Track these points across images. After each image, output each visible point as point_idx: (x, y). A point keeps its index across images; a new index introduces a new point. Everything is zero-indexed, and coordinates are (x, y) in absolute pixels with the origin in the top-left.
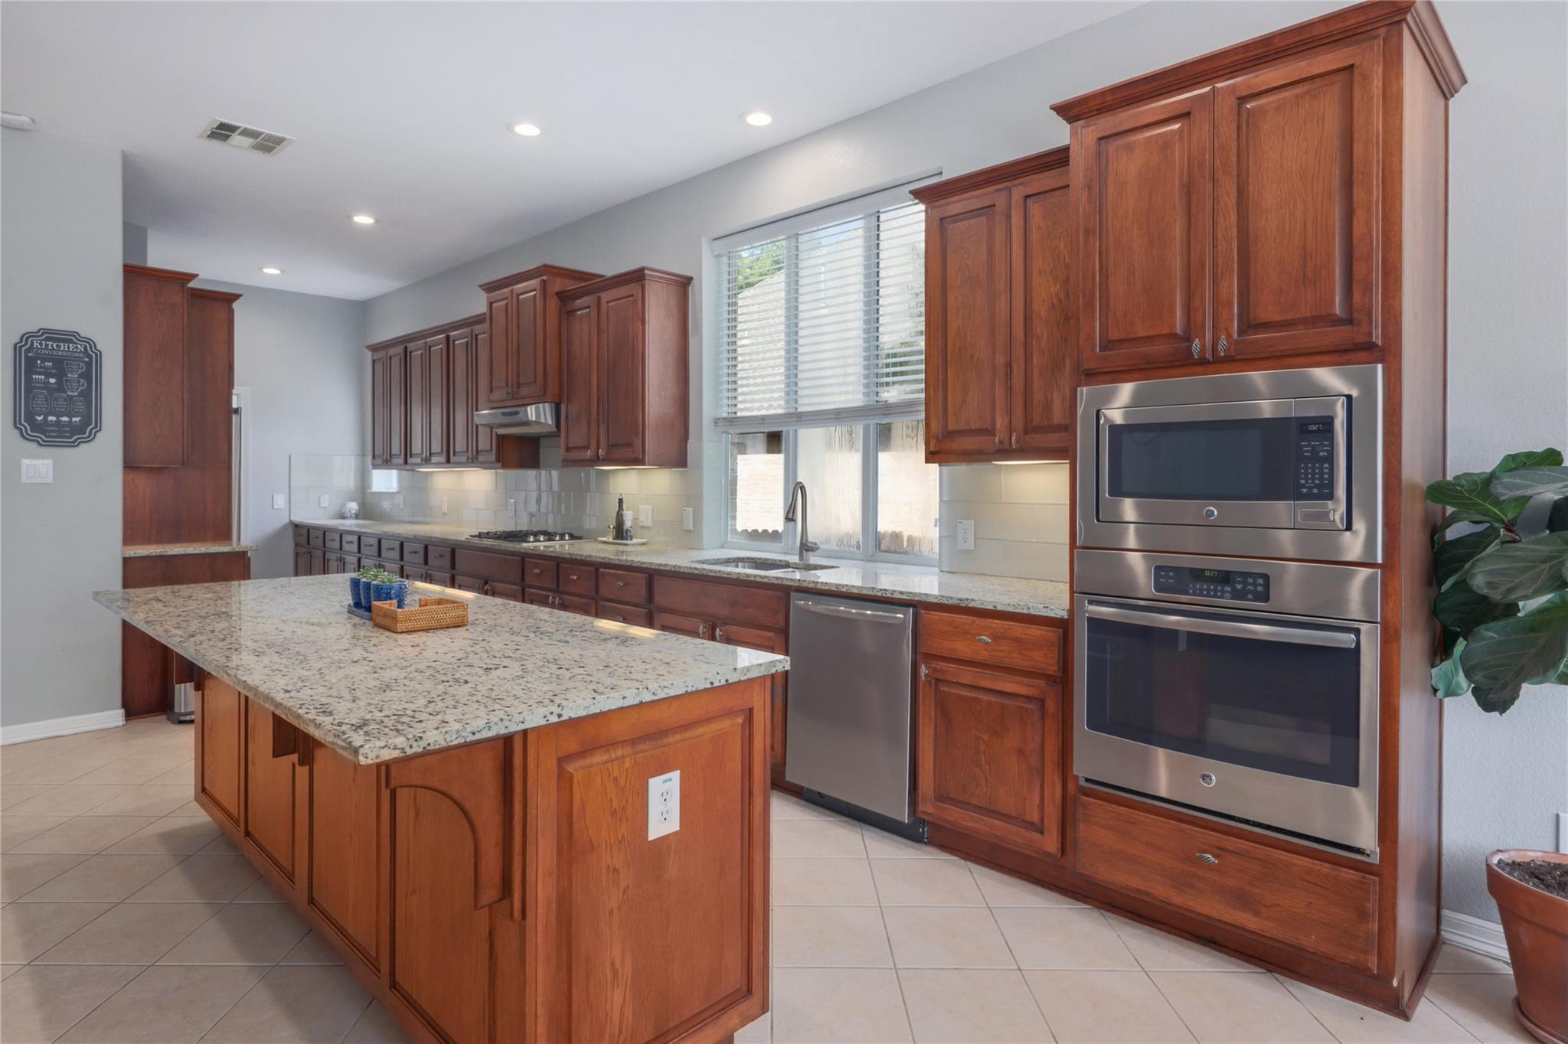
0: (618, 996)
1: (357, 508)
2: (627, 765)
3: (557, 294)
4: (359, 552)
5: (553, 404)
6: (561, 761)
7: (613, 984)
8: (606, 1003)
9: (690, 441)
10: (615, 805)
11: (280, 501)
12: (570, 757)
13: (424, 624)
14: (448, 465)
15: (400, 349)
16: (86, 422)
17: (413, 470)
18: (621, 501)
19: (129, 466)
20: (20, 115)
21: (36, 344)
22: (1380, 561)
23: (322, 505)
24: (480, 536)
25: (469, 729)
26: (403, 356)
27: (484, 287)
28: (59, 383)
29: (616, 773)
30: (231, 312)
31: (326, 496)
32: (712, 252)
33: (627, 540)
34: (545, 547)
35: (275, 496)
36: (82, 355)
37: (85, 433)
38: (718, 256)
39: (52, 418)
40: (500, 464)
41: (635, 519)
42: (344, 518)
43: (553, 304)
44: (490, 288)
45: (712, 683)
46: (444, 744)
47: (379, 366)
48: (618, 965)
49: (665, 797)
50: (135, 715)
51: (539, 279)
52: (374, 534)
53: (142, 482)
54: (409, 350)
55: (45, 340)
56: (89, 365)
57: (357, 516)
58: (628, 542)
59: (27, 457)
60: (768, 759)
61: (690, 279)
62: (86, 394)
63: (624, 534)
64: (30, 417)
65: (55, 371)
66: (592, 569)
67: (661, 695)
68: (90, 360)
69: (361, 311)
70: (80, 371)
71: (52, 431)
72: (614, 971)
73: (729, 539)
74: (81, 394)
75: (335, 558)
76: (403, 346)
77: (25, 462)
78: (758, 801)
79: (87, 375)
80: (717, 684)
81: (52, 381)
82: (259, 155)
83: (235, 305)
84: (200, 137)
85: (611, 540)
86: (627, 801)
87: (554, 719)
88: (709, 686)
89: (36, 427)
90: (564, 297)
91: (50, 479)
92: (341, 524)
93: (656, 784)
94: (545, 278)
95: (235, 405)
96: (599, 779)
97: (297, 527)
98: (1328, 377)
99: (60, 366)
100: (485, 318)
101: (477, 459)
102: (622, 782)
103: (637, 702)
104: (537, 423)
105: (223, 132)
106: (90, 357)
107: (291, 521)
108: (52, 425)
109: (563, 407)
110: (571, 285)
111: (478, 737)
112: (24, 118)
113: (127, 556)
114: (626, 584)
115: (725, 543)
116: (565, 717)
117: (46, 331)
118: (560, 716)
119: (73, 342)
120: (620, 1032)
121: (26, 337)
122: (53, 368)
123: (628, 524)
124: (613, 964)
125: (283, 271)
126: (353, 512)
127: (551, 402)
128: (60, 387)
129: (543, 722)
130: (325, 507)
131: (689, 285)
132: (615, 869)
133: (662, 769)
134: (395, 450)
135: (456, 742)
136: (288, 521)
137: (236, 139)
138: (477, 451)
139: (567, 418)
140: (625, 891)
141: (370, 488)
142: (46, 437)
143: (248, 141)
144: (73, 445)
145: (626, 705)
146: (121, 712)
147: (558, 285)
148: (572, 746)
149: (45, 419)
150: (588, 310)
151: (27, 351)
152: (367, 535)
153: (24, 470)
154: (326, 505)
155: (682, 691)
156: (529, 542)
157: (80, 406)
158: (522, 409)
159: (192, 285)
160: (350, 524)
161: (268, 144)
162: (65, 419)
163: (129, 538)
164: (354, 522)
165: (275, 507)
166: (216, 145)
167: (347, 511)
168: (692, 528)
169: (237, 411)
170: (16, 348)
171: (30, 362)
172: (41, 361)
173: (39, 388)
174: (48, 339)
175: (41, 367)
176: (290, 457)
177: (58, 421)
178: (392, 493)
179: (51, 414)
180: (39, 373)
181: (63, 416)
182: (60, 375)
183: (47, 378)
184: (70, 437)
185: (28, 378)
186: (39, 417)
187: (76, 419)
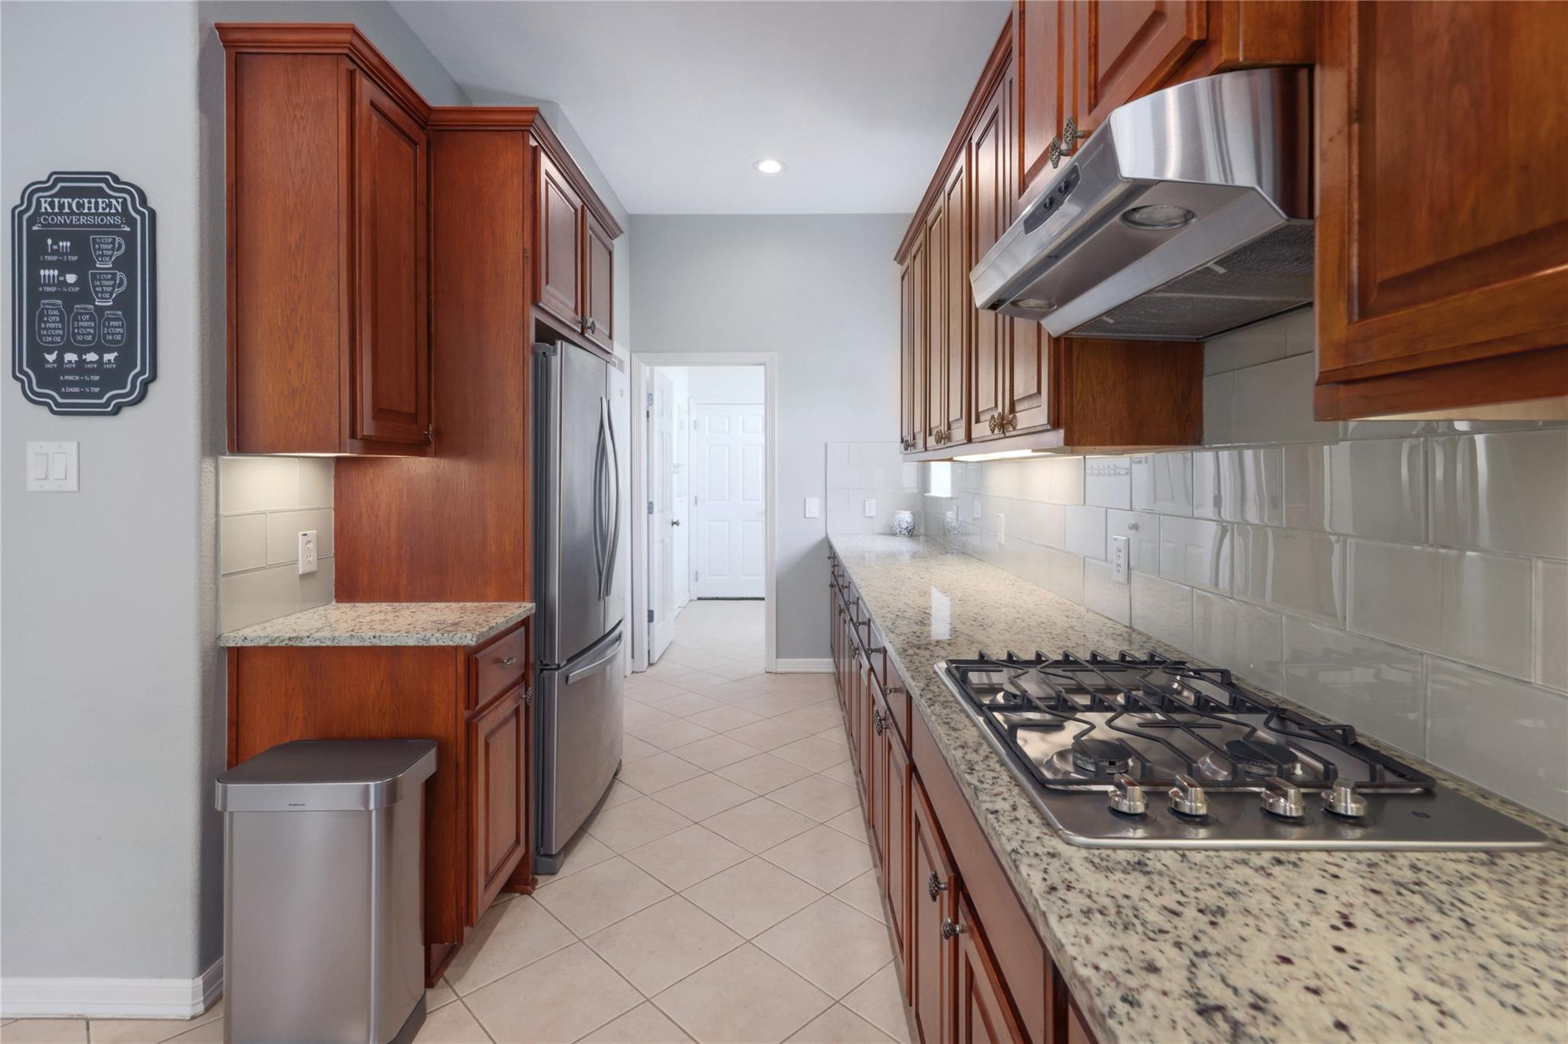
1: (910, 520)
11: (814, 507)
16: (126, 360)
21: (45, 205)
23: (867, 514)
28: (82, 282)
31: (873, 502)
35: (807, 500)
36: (118, 220)
37: (126, 384)
39: (71, 357)
42: (892, 534)
55: (58, 195)
56: (132, 239)
59: (35, 440)
62: (124, 301)
64: (36, 362)
65: (74, 258)
68: (133, 231)
70: (117, 254)
71: (72, 384)
74: (118, 302)
77: (32, 450)
79: (126, 263)
81: (71, 278)
89: (49, 377)
91: (72, 483)
92: (887, 545)
106: (132, 222)
107: (828, 537)
108: (71, 372)
117: (58, 177)
119: (104, 194)
121: (31, 191)
122: (72, 253)
126: (904, 525)
128: (84, 294)
130: (870, 518)
136: (824, 537)
141: (928, 492)
142: (63, 396)
144: (107, 412)
151: (32, 221)
153: (31, 465)
154: (873, 514)
157: (117, 330)
162: (92, 357)
165: (807, 515)
170: (17, 215)
171: (36, 244)
172: (55, 242)
173: (50, 296)
174: (63, 193)
175: (54, 252)
176: (826, 445)
177: (81, 362)
178: (948, 495)
179: (69, 348)
180: (50, 265)
181: (88, 350)
182: (83, 264)
183: (62, 273)
184: (99, 396)
185: (33, 277)
186: (51, 358)
187: (110, 357)
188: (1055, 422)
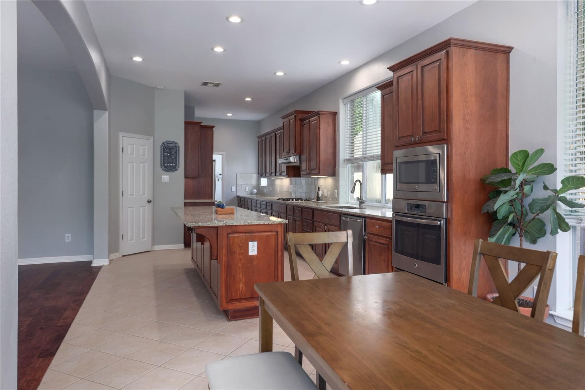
0: (241, 285)
1: (256, 191)
2: (243, 238)
3: (300, 119)
4: (261, 207)
5: (299, 156)
6: (228, 234)
7: (240, 283)
8: (238, 286)
9: (336, 167)
10: (240, 245)
11: (234, 189)
12: (230, 233)
13: (224, 213)
14: (275, 176)
15: (264, 138)
16: (176, 165)
17: (269, 178)
18: (319, 188)
19: (186, 177)
20: (161, 86)
21: (165, 145)
22: (445, 201)
23: (246, 190)
24: (279, 199)
25: (207, 224)
26: (265, 140)
27: (282, 117)
28: (170, 155)
29: (241, 239)
30: (213, 131)
31: (247, 187)
32: (343, 103)
33: (320, 201)
34: (295, 203)
35: (232, 187)
36: (175, 147)
37: (175, 168)
38: (345, 104)
39: (168, 165)
40: (287, 176)
41: (323, 195)
42: (252, 195)
43: (298, 122)
44: (283, 118)
45: (264, 223)
46: (202, 226)
47: (260, 143)
48: (241, 279)
49: (253, 246)
50: (188, 246)
51: (294, 115)
52: (264, 201)
53: (190, 181)
54: (267, 138)
55: (167, 144)
56: (176, 150)
57: (256, 194)
58: (319, 202)
59: (163, 175)
60: (283, 243)
61: (337, 113)
62: (176, 158)
63: (319, 199)
64: (164, 165)
65: (169, 152)
66: (301, 209)
67: (250, 224)
68: (177, 148)
69: (258, 124)
70: (175, 152)
71: (169, 168)
72: (241, 280)
73: (350, 201)
74: (175, 158)
75: (254, 209)
76: (265, 137)
77: (163, 176)
78: (280, 254)
79: (176, 153)
80: (265, 223)
81: (169, 154)
82: (215, 88)
83: (213, 129)
84: (201, 85)
85: (316, 201)
86: (243, 245)
87: (225, 225)
88: (263, 224)
89: (165, 167)
90: (302, 120)
91: (168, 181)
92: (251, 197)
93: (250, 244)
94: (296, 114)
95: (214, 159)
96: (236, 239)
97: (238, 197)
98: (431, 149)
99: (170, 150)
100: (282, 128)
101: (282, 174)
102: (242, 241)
103: (244, 224)
104: (294, 162)
105: (205, 84)
106: (177, 147)
107: (237, 195)
108: (169, 166)
109: (301, 156)
110: (304, 116)
111: (209, 225)
112: (163, 87)
113: (185, 202)
114: (308, 213)
115: (348, 202)
116: (227, 225)
117: (167, 141)
118: (226, 224)
119: (173, 144)
120: (242, 293)
121: (163, 143)
122: (169, 151)
123: (320, 196)
124: (240, 278)
125: (232, 115)
126: (255, 193)
127: (298, 155)
128: (170, 156)
129: (222, 225)
130: (247, 191)
131: (336, 115)
132: (240, 259)
133: (253, 240)
134: (263, 172)
135: (204, 226)
136: (236, 195)
137: (209, 85)
138: (282, 172)
139: (302, 160)
140: (243, 264)
141: (261, 185)
142: (168, 169)
143: (212, 85)
144: (173, 172)
145: (241, 225)
146: (183, 245)
147: (300, 116)
148: (230, 231)
149: (167, 164)
150: (316, 121)
151: (163, 147)
152: (263, 201)
153: (163, 178)
154: (247, 190)
155: (256, 224)
156: (290, 201)
157: (175, 161)
158: (288, 158)
159: (202, 124)
160: (254, 197)
161: (217, 85)
162: (171, 165)
163: (185, 198)
164: (255, 196)
165: (232, 191)
166: (204, 87)
167: (253, 192)
168: (337, 197)
169: (214, 161)
170: (161, 146)
171: (164, 150)
172: (167, 150)
173: (166, 156)
174: (168, 143)
175: (166, 151)
176: (237, 174)
177: (170, 165)
178: (266, 185)
179: (168, 163)
180: (166, 153)
181: (171, 164)
182: (170, 153)
183: (167, 154)
184: (173, 169)
185: (164, 154)
186: (166, 165)
187: (174, 165)
188: (287, 175)
